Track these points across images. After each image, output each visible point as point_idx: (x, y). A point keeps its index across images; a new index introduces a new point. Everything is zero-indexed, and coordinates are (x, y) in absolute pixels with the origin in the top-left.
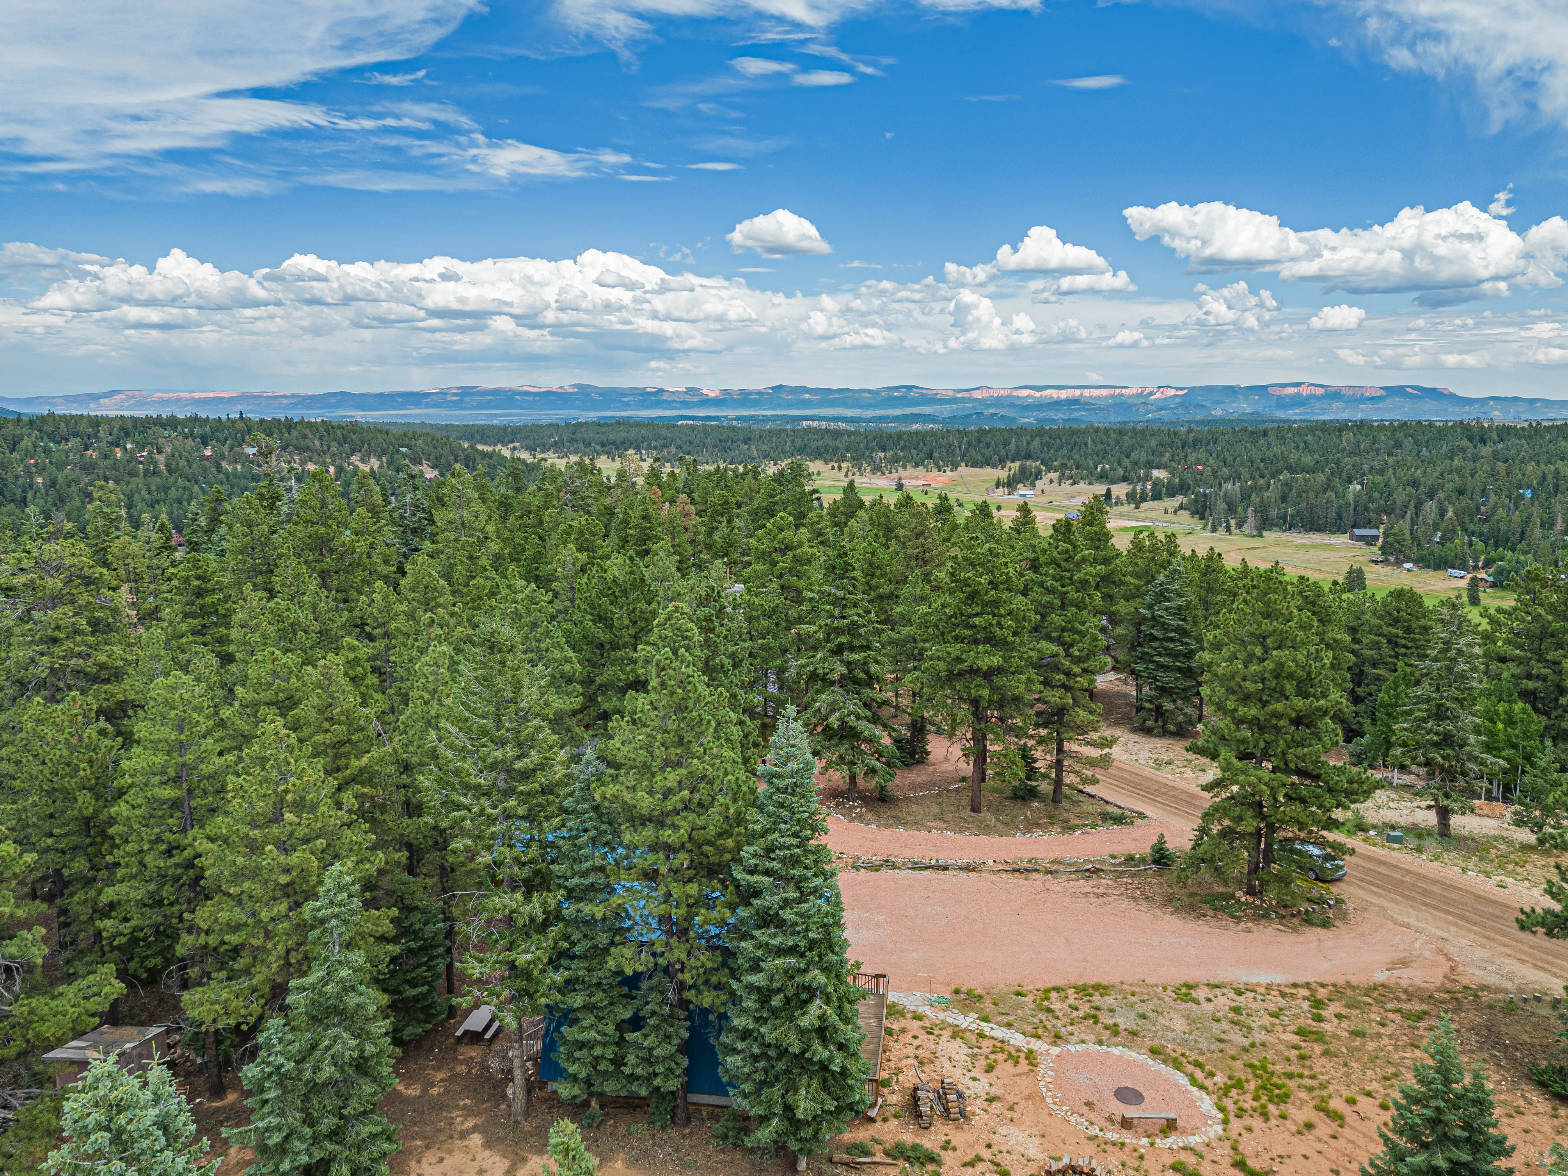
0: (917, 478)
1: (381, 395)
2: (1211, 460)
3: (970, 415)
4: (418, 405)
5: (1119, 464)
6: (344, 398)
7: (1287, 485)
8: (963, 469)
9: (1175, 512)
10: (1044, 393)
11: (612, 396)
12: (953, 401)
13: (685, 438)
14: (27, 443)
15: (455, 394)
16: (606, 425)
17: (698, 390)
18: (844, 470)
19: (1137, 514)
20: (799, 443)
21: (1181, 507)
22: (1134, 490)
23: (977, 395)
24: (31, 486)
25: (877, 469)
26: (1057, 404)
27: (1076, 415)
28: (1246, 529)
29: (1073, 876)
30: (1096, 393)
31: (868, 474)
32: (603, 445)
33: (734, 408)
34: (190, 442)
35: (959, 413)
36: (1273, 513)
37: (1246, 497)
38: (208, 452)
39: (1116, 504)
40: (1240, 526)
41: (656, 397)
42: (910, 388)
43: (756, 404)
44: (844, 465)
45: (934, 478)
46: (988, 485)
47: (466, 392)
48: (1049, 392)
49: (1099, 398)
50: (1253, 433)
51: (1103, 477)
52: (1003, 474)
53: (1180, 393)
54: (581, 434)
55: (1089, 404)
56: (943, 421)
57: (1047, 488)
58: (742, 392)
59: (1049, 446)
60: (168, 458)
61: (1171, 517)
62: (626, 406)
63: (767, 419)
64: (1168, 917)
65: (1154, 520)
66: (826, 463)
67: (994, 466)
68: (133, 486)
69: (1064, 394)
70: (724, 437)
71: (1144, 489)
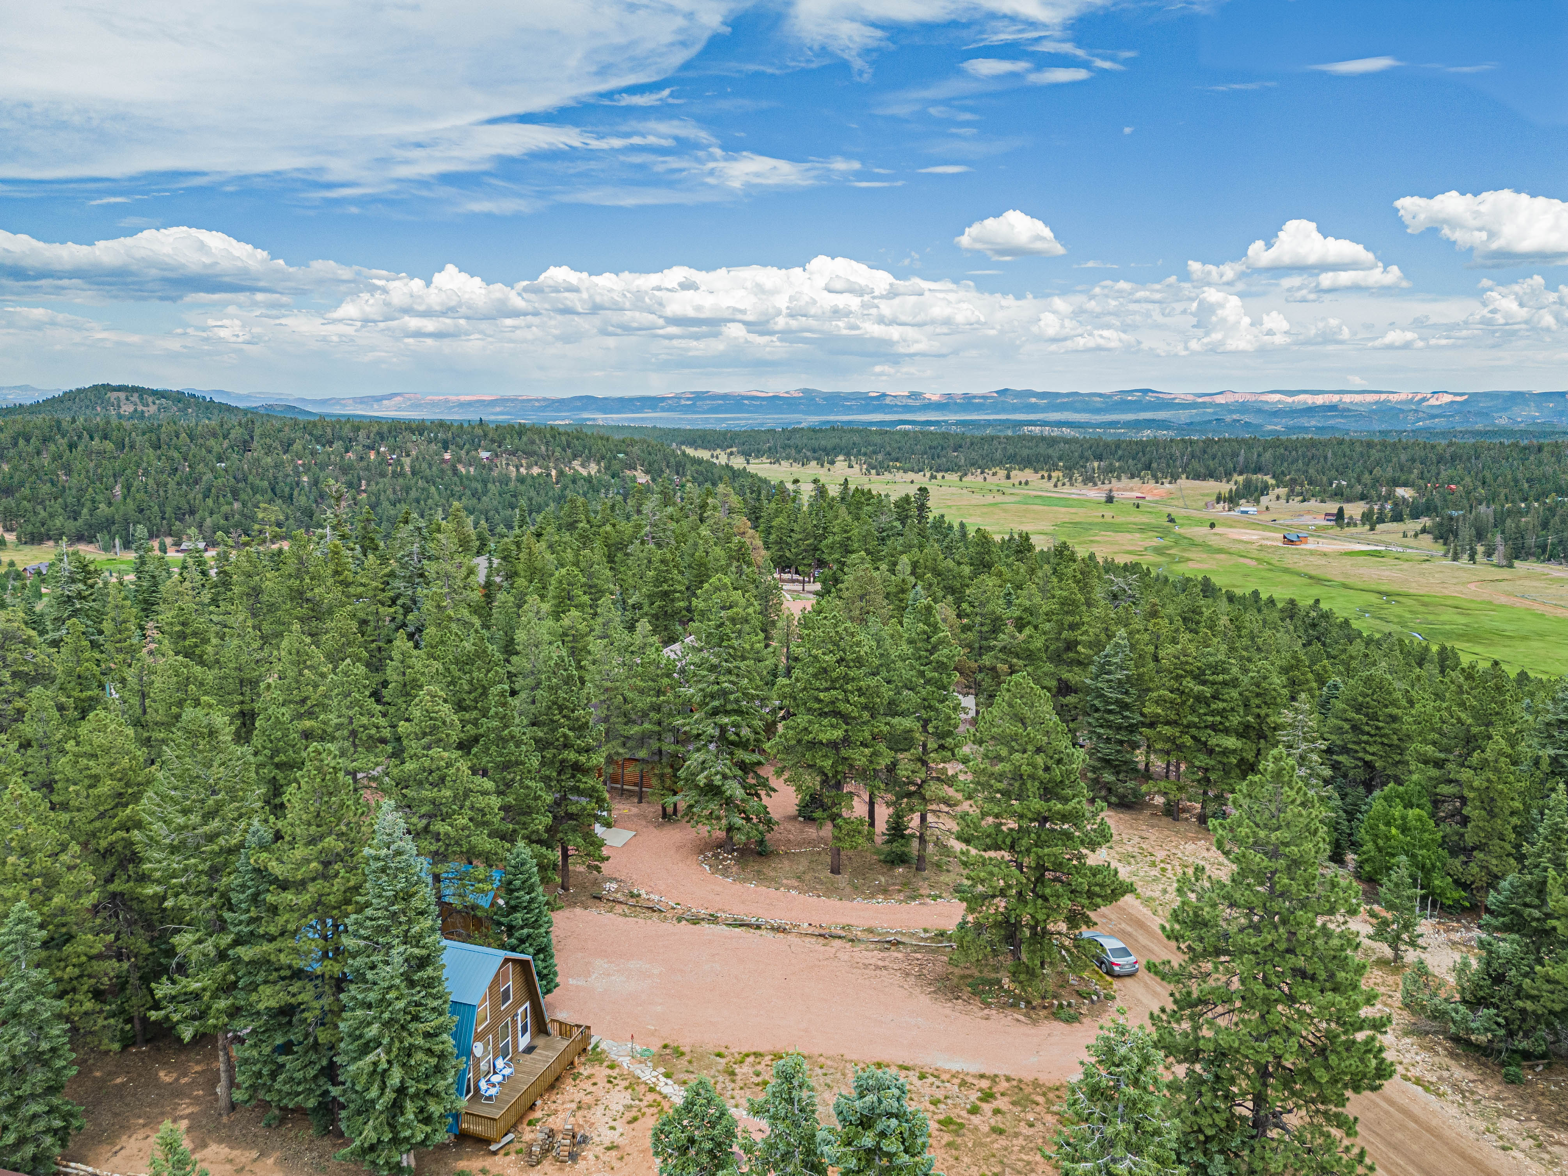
0: (1132, 490)
1: (621, 400)
2: (1468, 479)
3: (1210, 421)
4: (654, 408)
5: (1359, 481)
6: (588, 402)
7: (1552, 510)
8: (1183, 482)
9: (1416, 535)
10: (1297, 398)
11: (834, 401)
12: (1193, 405)
13: (895, 445)
14: (297, 446)
15: (688, 399)
16: (821, 430)
17: (920, 394)
18: (1054, 480)
19: (1371, 536)
20: (1011, 450)
21: (1424, 531)
22: (1371, 511)
23: (1220, 400)
24: (298, 484)
25: (1089, 480)
26: (1310, 411)
27: (1331, 422)
28: (1495, 559)
29: (872, 946)
30: (1358, 398)
31: (1079, 484)
32: (814, 451)
33: (956, 412)
34: (433, 447)
35: (1198, 419)
36: (1531, 541)
37: (1499, 521)
38: (447, 456)
39: (1348, 525)
40: (1489, 554)
41: (878, 402)
42: (1145, 391)
43: (979, 408)
44: (1054, 474)
45: (1150, 491)
46: (1208, 499)
47: (699, 397)
48: (1302, 397)
49: (1361, 404)
50: (1525, 448)
51: (1338, 494)
52: (1225, 487)
53: (1458, 399)
54: (796, 440)
55: (1349, 410)
56: (1180, 428)
57: (1273, 505)
58: (966, 396)
59: (1283, 459)
60: (413, 461)
61: (1410, 541)
62: (849, 410)
63: (989, 423)
64: (922, 997)
65: (1387, 544)
66: (1036, 472)
67: (1218, 479)
68: (381, 486)
69: (1320, 400)
70: (935, 443)
71: (1382, 509)
